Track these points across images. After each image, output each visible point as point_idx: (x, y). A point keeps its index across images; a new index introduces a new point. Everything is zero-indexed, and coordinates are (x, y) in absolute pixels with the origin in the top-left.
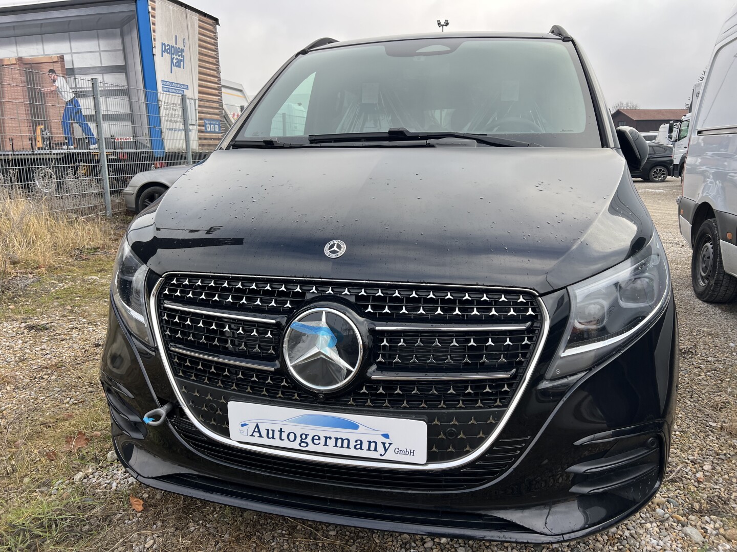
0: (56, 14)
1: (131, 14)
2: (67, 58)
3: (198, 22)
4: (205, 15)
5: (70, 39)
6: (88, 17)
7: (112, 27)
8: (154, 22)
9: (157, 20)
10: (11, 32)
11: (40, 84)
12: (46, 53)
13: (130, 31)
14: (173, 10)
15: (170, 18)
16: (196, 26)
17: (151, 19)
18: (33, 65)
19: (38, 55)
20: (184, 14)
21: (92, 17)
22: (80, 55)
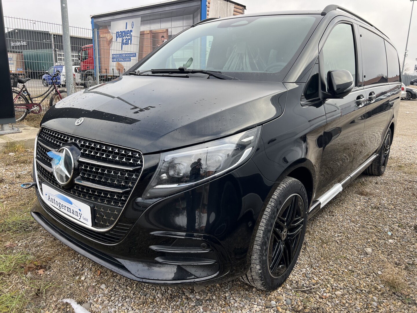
0: (167, 8)
1: (198, 6)
2: (169, 30)
3: (234, 8)
4: (238, 4)
5: (171, 21)
6: (179, 10)
7: (189, 14)
8: (208, 10)
9: (210, 9)
10: (149, 18)
11: (157, 43)
12: (161, 28)
13: (197, 16)
14: (220, 3)
15: (218, 8)
16: (232, 11)
17: (207, 8)
18: (156, 34)
19: (158, 29)
20: (226, 5)
21: (182, 9)
22: (175, 28)
